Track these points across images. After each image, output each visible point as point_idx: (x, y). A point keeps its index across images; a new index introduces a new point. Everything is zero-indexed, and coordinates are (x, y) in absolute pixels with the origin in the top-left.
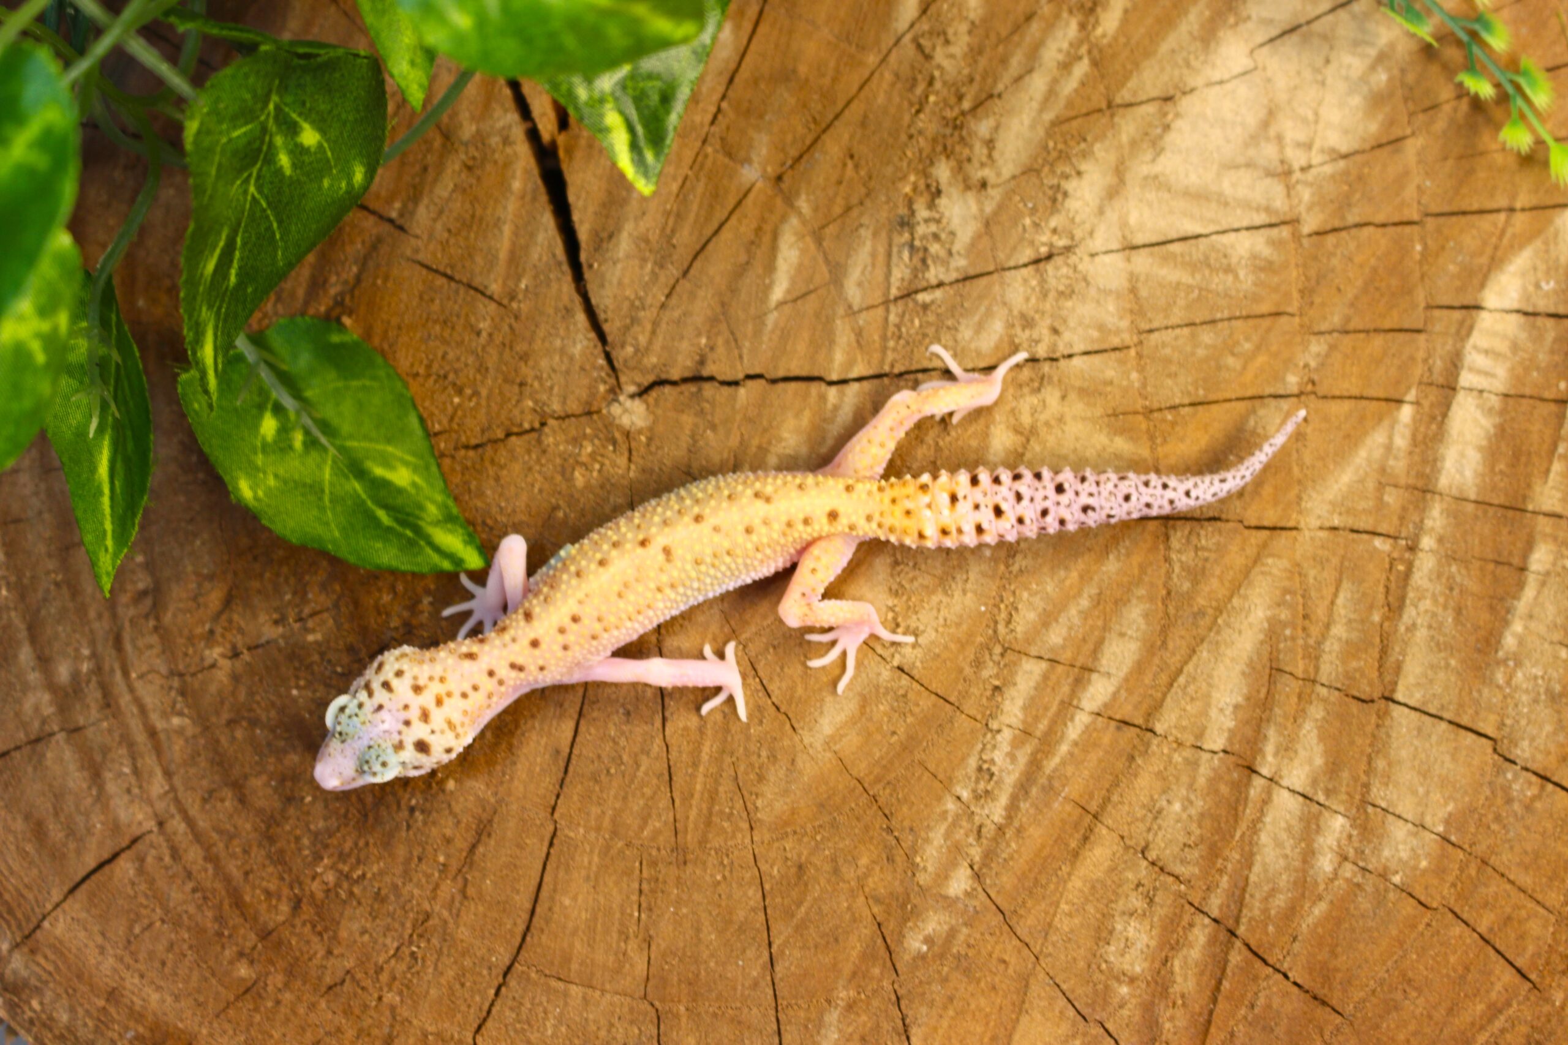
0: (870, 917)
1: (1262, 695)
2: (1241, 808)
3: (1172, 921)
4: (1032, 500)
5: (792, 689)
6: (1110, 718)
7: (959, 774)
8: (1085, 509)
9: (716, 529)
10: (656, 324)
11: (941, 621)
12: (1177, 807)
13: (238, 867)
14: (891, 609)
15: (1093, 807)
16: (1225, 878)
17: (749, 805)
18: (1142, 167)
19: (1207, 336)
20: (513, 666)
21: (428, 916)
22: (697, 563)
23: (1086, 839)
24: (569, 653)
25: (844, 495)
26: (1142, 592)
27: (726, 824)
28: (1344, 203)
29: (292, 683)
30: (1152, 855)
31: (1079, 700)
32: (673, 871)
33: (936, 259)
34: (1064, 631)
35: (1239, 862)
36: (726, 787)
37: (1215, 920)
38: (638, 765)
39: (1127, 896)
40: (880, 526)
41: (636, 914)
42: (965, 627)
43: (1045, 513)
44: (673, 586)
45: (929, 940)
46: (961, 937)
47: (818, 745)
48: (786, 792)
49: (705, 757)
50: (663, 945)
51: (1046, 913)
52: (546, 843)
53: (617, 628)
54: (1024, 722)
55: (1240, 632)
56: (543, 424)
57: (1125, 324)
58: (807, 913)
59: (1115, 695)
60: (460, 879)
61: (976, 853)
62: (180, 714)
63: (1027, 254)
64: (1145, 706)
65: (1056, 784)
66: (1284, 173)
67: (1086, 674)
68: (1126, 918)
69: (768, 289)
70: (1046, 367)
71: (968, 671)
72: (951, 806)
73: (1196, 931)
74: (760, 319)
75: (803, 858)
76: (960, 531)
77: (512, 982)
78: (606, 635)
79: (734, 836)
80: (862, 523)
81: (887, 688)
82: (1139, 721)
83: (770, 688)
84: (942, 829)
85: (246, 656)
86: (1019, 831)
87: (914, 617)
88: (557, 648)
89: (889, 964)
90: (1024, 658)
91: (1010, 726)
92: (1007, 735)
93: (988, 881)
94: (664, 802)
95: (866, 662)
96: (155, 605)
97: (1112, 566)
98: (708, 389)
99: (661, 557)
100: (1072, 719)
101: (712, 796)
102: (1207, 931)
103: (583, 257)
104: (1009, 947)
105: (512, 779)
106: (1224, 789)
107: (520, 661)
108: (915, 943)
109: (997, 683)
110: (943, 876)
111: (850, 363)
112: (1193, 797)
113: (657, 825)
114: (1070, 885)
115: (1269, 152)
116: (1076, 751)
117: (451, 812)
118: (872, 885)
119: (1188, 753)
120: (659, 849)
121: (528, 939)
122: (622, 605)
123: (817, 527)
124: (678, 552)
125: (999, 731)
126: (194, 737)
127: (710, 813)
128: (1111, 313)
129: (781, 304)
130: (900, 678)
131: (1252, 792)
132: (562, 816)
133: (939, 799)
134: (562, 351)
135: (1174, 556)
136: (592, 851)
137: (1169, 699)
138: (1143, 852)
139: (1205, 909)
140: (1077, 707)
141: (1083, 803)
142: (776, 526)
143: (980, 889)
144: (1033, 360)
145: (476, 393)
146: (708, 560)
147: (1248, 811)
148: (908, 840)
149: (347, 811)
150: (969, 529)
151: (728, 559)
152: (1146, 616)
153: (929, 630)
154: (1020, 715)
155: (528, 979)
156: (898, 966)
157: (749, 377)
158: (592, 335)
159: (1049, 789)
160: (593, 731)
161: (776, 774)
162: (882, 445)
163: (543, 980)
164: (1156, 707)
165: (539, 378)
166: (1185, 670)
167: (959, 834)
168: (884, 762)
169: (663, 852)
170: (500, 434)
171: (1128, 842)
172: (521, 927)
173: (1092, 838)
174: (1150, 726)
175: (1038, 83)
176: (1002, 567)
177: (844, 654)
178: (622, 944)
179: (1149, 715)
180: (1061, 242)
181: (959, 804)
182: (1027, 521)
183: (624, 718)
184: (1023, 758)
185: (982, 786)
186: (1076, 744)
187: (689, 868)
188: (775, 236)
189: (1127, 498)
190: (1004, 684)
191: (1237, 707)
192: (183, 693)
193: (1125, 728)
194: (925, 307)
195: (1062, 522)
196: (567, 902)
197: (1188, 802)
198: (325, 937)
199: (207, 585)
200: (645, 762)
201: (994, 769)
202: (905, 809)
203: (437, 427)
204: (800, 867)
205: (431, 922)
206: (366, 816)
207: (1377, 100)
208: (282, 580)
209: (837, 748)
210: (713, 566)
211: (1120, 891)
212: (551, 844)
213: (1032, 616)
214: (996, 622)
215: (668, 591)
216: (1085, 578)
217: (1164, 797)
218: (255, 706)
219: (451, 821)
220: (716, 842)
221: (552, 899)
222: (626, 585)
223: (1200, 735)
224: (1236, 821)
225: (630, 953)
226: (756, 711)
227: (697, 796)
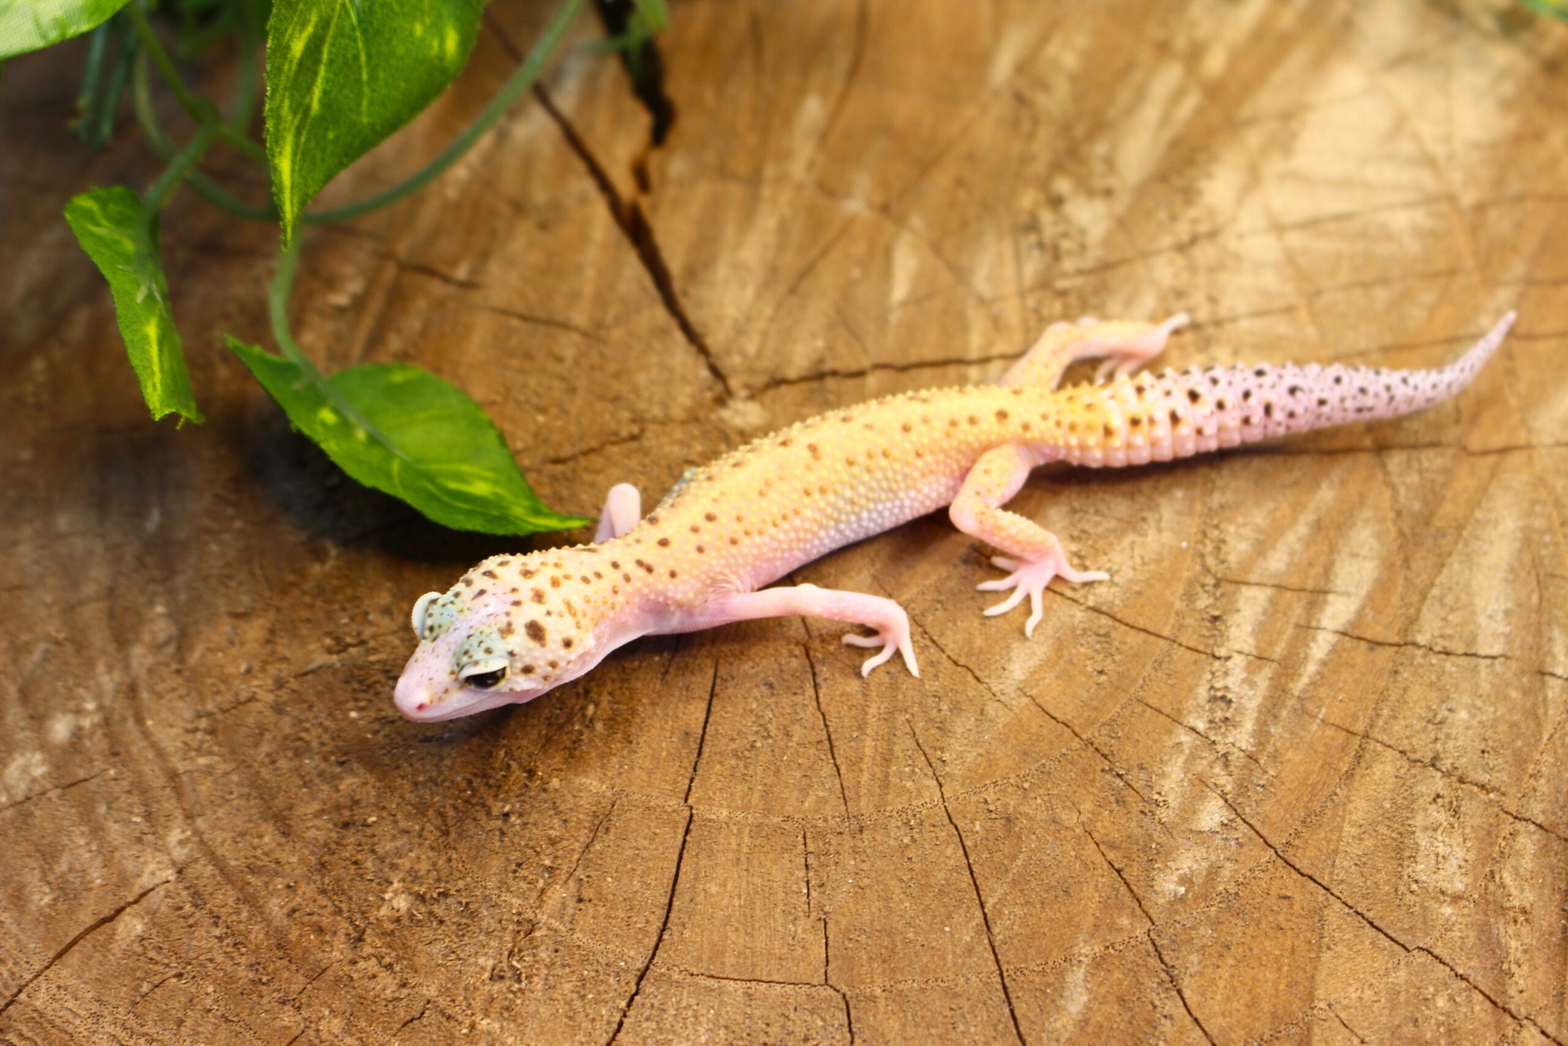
0: (1106, 865)
1: (1535, 599)
2: (1541, 711)
3: (1489, 834)
4: (1230, 383)
5: (970, 641)
6: (1359, 638)
7: (1190, 704)
8: (1293, 391)
9: (869, 427)
10: (764, 335)
11: (1138, 560)
12: (1463, 714)
13: (282, 907)
14: (1077, 554)
15: (1360, 727)
16: (1542, 781)
17: (933, 760)
18: (1274, 166)
19: (1381, 295)
20: (640, 563)
21: (533, 927)
22: (850, 463)
23: (1359, 757)
24: (704, 557)
25: (1012, 397)
26: (1367, 514)
27: (909, 784)
28: (1499, 181)
29: (351, 704)
30: (1446, 764)
31: (1319, 621)
32: (848, 842)
33: (1070, 253)
34: (1285, 557)
35: (1554, 765)
36: (903, 745)
37: (1540, 826)
38: (788, 735)
39: (1425, 810)
40: (1058, 424)
41: (805, 891)
42: (1166, 563)
43: (1247, 395)
44: (823, 491)
45: (1185, 880)
46: (1226, 873)
47: (1011, 691)
48: (976, 743)
49: (872, 720)
50: (844, 922)
51: (1329, 841)
52: (681, 831)
53: (760, 533)
54: (1257, 647)
55: (1491, 543)
56: (642, 431)
57: (1289, 288)
58: (1024, 867)
59: (1360, 613)
60: (571, 884)
61: (1227, 783)
62: (210, 753)
63: (1167, 240)
64: (1397, 626)
65: (1310, 706)
66: (1429, 162)
67: (1321, 598)
68: (1429, 832)
69: (886, 292)
70: (1210, 331)
71: (1178, 605)
72: (1186, 738)
73: (1522, 839)
74: (882, 320)
75: (1011, 810)
76: (1152, 421)
77: (647, 987)
78: (746, 540)
79: (919, 795)
80: (1035, 421)
81: (1085, 630)
82: (1395, 639)
83: (942, 642)
84: (1181, 760)
85: (294, 684)
86: (1274, 757)
87: (1105, 558)
88: (690, 548)
89: (1138, 911)
90: (1244, 588)
91: (1240, 652)
92: (1238, 663)
93: (1248, 810)
94: (828, 769)
95: (1055, 606)
96: (179, 649)
97: (1326, 494)
98: (831, 383)
99: (807, 454)
100: (1314, 639)
101: (887, 759)
102: (1535, 837)
103: (677, 286)
104: (1289, 883)
105: (632, 768)
106: (1514, 694)
107: (647, 559)
108: (1168, 885)
109: (1216, 613)
110: (1190, 810)
111: (990, 343)
112: (1479, 703)
113: (821, 794)
114: (1351, 806)
115: (1406, 147)
116: (1326, 670)
117: (558, 813)
118: (1103, 831)
119: (1463, 661)
120: (826, 820)
121: (665, 937)
122: (764, 503)
123: (984, 426)
124: (825, 449)
125: (1228, 658)
126: (227, 774)
127: (887, 775)
128: (1270, 280)
129: (904, 304)
130: (1099, 619)
131: (1550, 694)
132: (699, 800)
133: (1170, 732)
134: (663, 366)
135: (1395, 479)
136: (739, 832)
137: (1424, 610)
138: (1433, 765)
139: (1527, 815)
140: (1318, 628)
141: (1347, 726)
142: (937, 424)
143: (1238, 820)
144: (1195, 326)
145: (565, 412)
146: (862, 460)
147: (1550, 712)
148: (1138, 779)
149: (422, 829)
150: (1162, 416)
151: (884, 462)
152: (1378, 536)
153: (1124, 568)
154: (1251, 641)
155: (671, 982)
156: (1151, 912)
157: (878, 367)
158: (693, 349)
159: (1303, 712)
160: (730, 709)
161: (963, 725)
162: (1046, 366)
163: (689, 979)
164: (1413, 621)
165: (636, 390)
166: (1437, 581)
167: (1201, 766)
168: (1094, 703)
169: (832, 823)
170: (594, 444)
171: (1413, 756)
172: (657, 924)
173: (1367, 756)
174: (1410, 639)
175: (1150, 113)
176: (1198, 507)
177: (1028, 599)
178: (791, 926)
179: (1405, 631)
180: (1203, 228)
181: (1195, 735)
182: (1228, 403)
183: (768, 692)
184: (1263, 680)
185: (1219, 715)
186: (1324, 663)
187: (867, 834)
188: (888, 253)
189: (1338, 380)
190: (1225, 612)
191: (1507, 613)
192: (212, 732)
193: (1380, 649)
194: (1063, 294)
195: (1268, 410)
196: (714, 889)
197: (1473, 709)
198: (397, 968)
199: (243, 625)
200: (797, 731)
201: (1230, 696)
202: (1129, 748)
203: (519, 445)
204: (1008, 820)
205: (537, 934)
206: (446, 833)
207: (1507, 106)
208: (336, 607)
209: (1034, 692)
210: (869, 470)
211: (1415, 806)
212: (687, 831)
213: (1244, 547)
214: (1202, 556)
215: (816, 496)
216: (1297, 508)
217: (1444, 706)
218: (303, 735)
219: (556, 822)
220: (896, 803)
221: (693, 887)
222: (768, 483)
223: (1472, 640)
224: (1539, 725)
225: (800, 934)
226: (929, 665)
227: (866, 760)
